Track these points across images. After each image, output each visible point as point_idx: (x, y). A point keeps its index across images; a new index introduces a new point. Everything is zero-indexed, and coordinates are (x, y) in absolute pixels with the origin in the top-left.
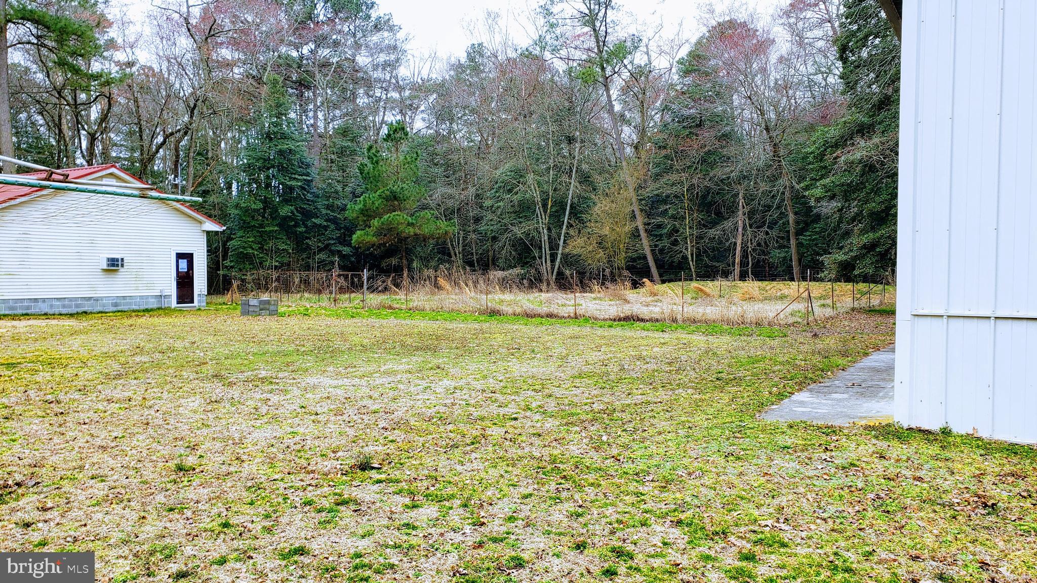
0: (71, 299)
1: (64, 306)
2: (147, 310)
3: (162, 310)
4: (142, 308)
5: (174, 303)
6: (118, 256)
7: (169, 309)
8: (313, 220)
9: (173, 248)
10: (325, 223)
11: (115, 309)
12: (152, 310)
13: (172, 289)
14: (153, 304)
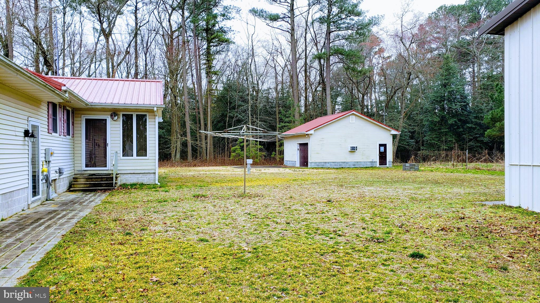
0: (338, 162)
1: (335, 165)
2: (366, 168)
3: (372, 168)
4: (365, 166)
5: (378, 165)
6: (355, 146)
7: (376, 167)
8: (467, 125)
9: (378, 142)
10: (474, 126)
11: (354, 167)
12: (368, 167)
13: (377, 159)
14: (369, 165)
